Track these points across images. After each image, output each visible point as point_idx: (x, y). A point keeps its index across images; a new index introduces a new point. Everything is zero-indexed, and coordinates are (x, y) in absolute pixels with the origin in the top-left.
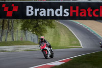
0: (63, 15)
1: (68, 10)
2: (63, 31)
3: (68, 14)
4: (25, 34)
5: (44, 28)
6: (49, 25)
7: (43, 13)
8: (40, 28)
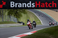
0: (31, 6)
1: (34, 4)
2: (31, 15)
3: (34, 6)
4: (10, 17)
5: (21, 14)
6: (24, 12)
7: (20, 6)
8: (18, 14)
